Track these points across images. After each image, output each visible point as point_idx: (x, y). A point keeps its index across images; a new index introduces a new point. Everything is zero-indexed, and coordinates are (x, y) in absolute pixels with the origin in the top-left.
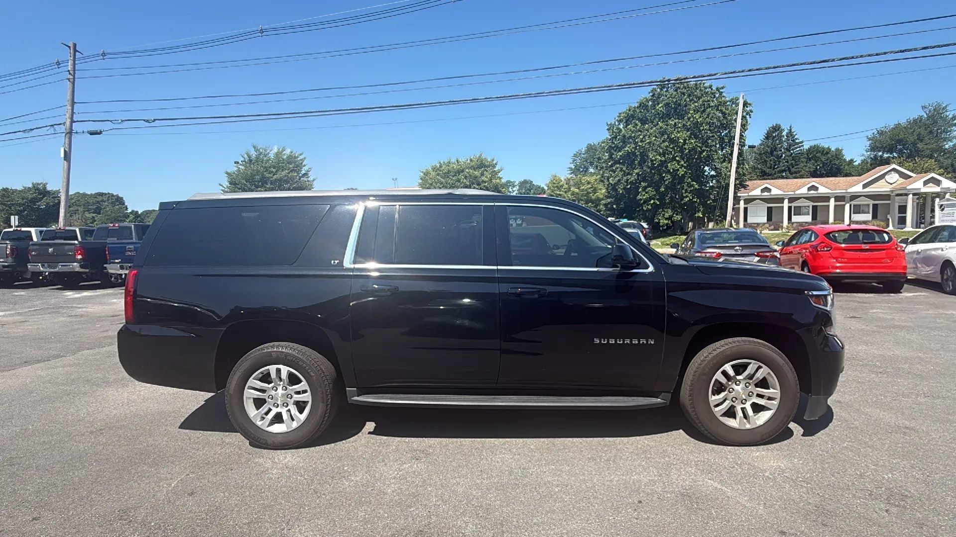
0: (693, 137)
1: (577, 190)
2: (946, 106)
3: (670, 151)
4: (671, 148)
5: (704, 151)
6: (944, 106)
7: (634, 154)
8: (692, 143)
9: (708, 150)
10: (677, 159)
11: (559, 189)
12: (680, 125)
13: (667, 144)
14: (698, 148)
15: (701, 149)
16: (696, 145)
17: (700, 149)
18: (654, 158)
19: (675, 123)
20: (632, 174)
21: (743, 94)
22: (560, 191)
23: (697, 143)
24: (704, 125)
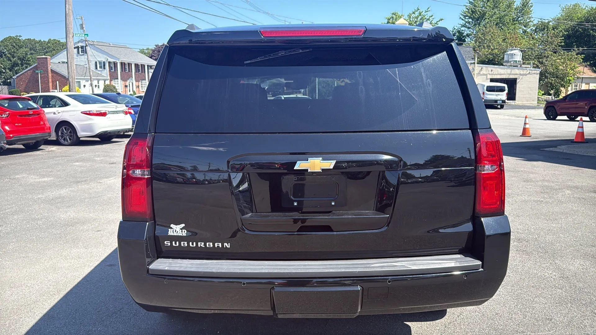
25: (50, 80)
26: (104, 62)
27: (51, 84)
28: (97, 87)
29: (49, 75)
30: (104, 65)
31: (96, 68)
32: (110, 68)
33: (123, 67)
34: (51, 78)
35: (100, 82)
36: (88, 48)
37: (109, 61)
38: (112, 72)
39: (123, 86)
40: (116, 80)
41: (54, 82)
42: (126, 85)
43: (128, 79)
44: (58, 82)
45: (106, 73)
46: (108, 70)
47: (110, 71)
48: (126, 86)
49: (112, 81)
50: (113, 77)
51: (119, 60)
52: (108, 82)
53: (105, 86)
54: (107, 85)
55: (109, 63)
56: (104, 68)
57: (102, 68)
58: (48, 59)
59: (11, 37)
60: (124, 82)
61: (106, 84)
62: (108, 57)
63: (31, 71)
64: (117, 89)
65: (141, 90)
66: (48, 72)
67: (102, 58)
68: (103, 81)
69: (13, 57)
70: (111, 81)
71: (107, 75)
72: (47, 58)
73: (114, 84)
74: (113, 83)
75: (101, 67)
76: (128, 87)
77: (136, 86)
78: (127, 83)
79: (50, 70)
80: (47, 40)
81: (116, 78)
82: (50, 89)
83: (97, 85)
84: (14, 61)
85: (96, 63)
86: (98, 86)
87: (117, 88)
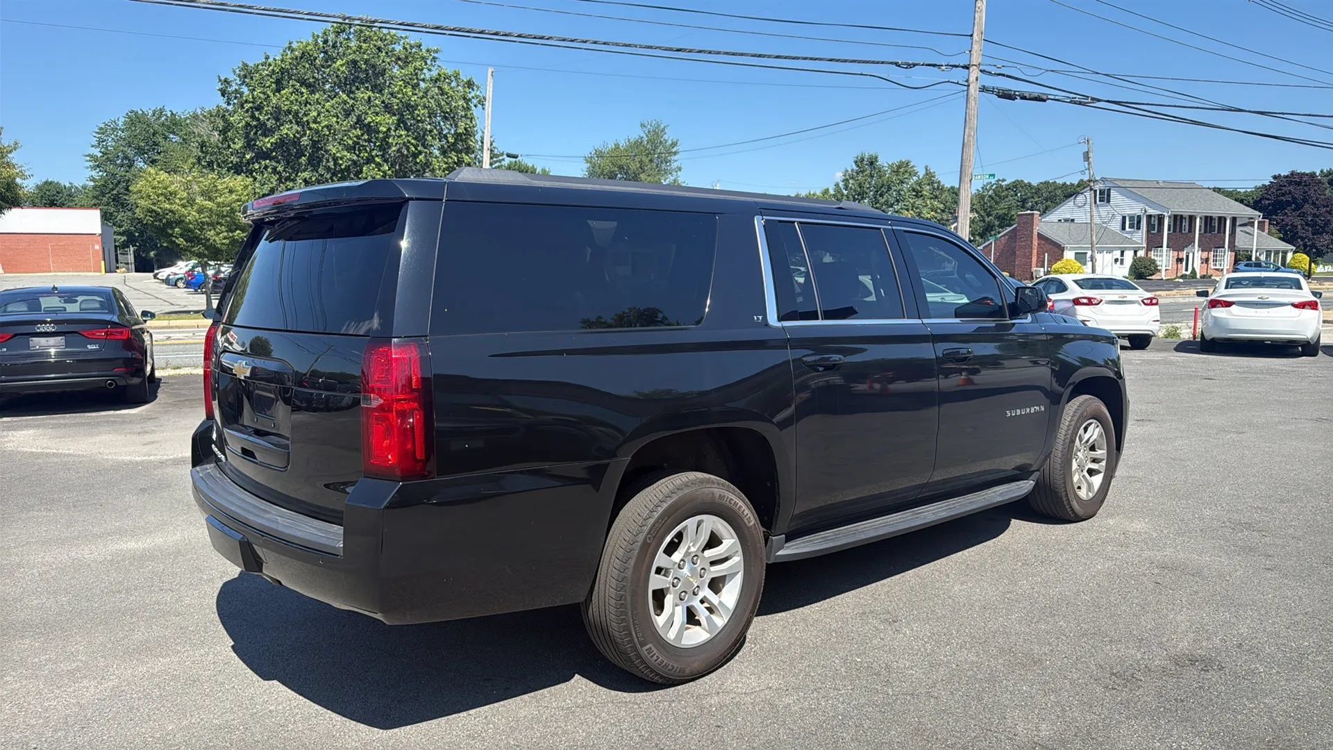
0: (402, 125)
1: (209, 204)
2: (664, 127)
3: (363, 146)
4: (365, 141)
5: (420, 153)
6: (662, 126)
7: (296, 142)
8: (401, 135)
9: (426, 152)
10: (377, 160)
11: (169, 199)
12: (377, 102)
13: (359, 132)
14: (411, 147)
15: (416, 149)
16: (409, 142)
17: (414, 149)
18: (338, 155)
19: (369, 98)
20: (294, 180)
21: (493, 70)
22: (171, 204)
23: (410, 139)
24: (420, 108)
25: (1035, 252)
26: (1139, 217)
27: (1034, 259)
28: (1119, 263)
29: (1034, 242)
30: (1139, 222)
31: (1123, 228)
32: (1150, 226)
33: (1178, 223)
34: (1036, 248)
35: (1126, 253)
36: (1113, 193)
37: (1147, 214)
38: (1154, 234)
39: (1172, 260)
40: (1159, 249)
41: (1040, 254)
42: (1180, 257)
43: (1187, 247)
44: (1046, 254)
45: (1140, 237)
46: (1145, 229)
47: (1148, 231)
48: (1179, 260)
49: (1151, 251)
50: (1154, 242)
51: (1167, 210)
52: (1141, 253)
53: (1134, 260)
54: (1140, 258)
55: (1149, 217)
56: (1138, 228)
57: (1133, 228)
58: (1035, 216)
59: (1018, 181)
60: (1176, 253)
61: (1138, 255)
62: (1147, 207)
63: (1007, 237)
64: (1157, 266)
65: (1213, 267)
66: (1032, 237)
67: (1136, 209)
68: (1132, 252)
69: (989, 215)
70: (1148, 250)
71: (1142, 240)
72: (1033, 214)
73: (1153, 257)
74: (1152, 255)
75: (1131, 226)
76: (1184, 263)
77: (1201, 259)
78: (1183, 255)
79: (1036, 234)
80: (1076, 183)
81: (1160, 245)
82: (1033, 266)
83: (1120, 258)
84: (989, 222)
85: (1124, 218)
86: (1122, 260)
87: (1158, 263)
